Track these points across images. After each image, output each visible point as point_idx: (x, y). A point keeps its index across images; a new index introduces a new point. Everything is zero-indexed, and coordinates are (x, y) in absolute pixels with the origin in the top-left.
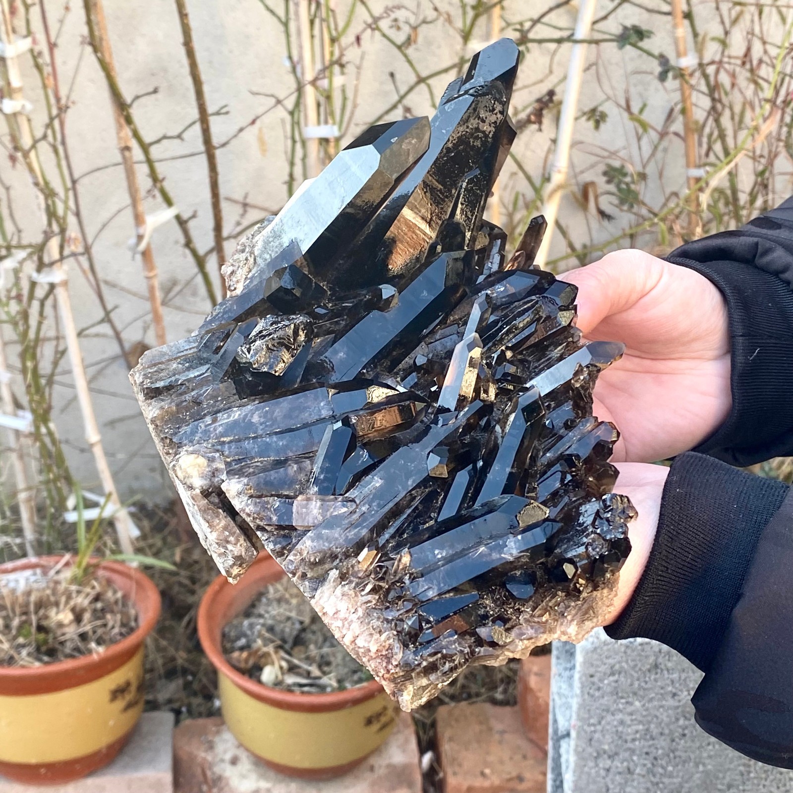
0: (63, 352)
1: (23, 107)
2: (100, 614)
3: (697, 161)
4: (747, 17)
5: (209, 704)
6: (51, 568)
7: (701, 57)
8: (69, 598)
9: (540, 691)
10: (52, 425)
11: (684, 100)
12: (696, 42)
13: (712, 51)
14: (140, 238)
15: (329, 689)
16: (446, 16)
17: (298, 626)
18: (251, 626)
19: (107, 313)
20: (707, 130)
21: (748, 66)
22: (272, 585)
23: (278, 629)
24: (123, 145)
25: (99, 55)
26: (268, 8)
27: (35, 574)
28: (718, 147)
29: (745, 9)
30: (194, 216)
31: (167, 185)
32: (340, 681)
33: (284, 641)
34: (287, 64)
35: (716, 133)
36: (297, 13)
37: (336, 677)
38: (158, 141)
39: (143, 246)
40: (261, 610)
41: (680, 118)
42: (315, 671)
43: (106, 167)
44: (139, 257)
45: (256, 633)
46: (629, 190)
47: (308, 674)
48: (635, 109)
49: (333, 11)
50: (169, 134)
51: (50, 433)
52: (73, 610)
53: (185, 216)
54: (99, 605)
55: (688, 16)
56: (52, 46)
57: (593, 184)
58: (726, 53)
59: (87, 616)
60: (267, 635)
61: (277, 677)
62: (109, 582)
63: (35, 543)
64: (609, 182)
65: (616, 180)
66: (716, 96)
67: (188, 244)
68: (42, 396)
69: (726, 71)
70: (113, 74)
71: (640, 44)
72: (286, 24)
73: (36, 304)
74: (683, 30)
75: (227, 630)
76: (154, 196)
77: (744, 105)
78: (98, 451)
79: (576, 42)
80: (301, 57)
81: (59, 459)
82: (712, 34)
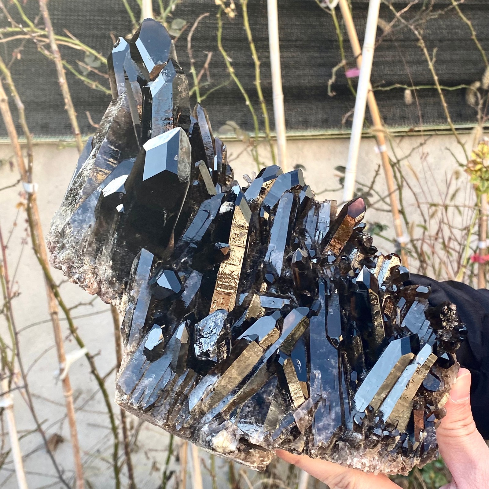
4: (439, 213)
7: (411, 236)
12: (408, 228)
13: (418, 233)
14: (62, 370)
19: (39, 425)
21: (441, 240)
24: (52, 311)
25: (38, 255)
29: (437, 208)
30: (98, 354)
31: (79, 332)
38: (76, 307)
39: (63, 376)
43: (39, 323)
44: (60, 383)
50: (83, 302)
53: (92, 353)
55: (402, 212)
56: (4, 248)
58: (427, 233)
66: (422, 259)
67: (94, 371)
69: (428, 244)
71: (382, 234)
74: (400, 221)
76: (70, 341)
77: (440, 263)
82: (417, 223)
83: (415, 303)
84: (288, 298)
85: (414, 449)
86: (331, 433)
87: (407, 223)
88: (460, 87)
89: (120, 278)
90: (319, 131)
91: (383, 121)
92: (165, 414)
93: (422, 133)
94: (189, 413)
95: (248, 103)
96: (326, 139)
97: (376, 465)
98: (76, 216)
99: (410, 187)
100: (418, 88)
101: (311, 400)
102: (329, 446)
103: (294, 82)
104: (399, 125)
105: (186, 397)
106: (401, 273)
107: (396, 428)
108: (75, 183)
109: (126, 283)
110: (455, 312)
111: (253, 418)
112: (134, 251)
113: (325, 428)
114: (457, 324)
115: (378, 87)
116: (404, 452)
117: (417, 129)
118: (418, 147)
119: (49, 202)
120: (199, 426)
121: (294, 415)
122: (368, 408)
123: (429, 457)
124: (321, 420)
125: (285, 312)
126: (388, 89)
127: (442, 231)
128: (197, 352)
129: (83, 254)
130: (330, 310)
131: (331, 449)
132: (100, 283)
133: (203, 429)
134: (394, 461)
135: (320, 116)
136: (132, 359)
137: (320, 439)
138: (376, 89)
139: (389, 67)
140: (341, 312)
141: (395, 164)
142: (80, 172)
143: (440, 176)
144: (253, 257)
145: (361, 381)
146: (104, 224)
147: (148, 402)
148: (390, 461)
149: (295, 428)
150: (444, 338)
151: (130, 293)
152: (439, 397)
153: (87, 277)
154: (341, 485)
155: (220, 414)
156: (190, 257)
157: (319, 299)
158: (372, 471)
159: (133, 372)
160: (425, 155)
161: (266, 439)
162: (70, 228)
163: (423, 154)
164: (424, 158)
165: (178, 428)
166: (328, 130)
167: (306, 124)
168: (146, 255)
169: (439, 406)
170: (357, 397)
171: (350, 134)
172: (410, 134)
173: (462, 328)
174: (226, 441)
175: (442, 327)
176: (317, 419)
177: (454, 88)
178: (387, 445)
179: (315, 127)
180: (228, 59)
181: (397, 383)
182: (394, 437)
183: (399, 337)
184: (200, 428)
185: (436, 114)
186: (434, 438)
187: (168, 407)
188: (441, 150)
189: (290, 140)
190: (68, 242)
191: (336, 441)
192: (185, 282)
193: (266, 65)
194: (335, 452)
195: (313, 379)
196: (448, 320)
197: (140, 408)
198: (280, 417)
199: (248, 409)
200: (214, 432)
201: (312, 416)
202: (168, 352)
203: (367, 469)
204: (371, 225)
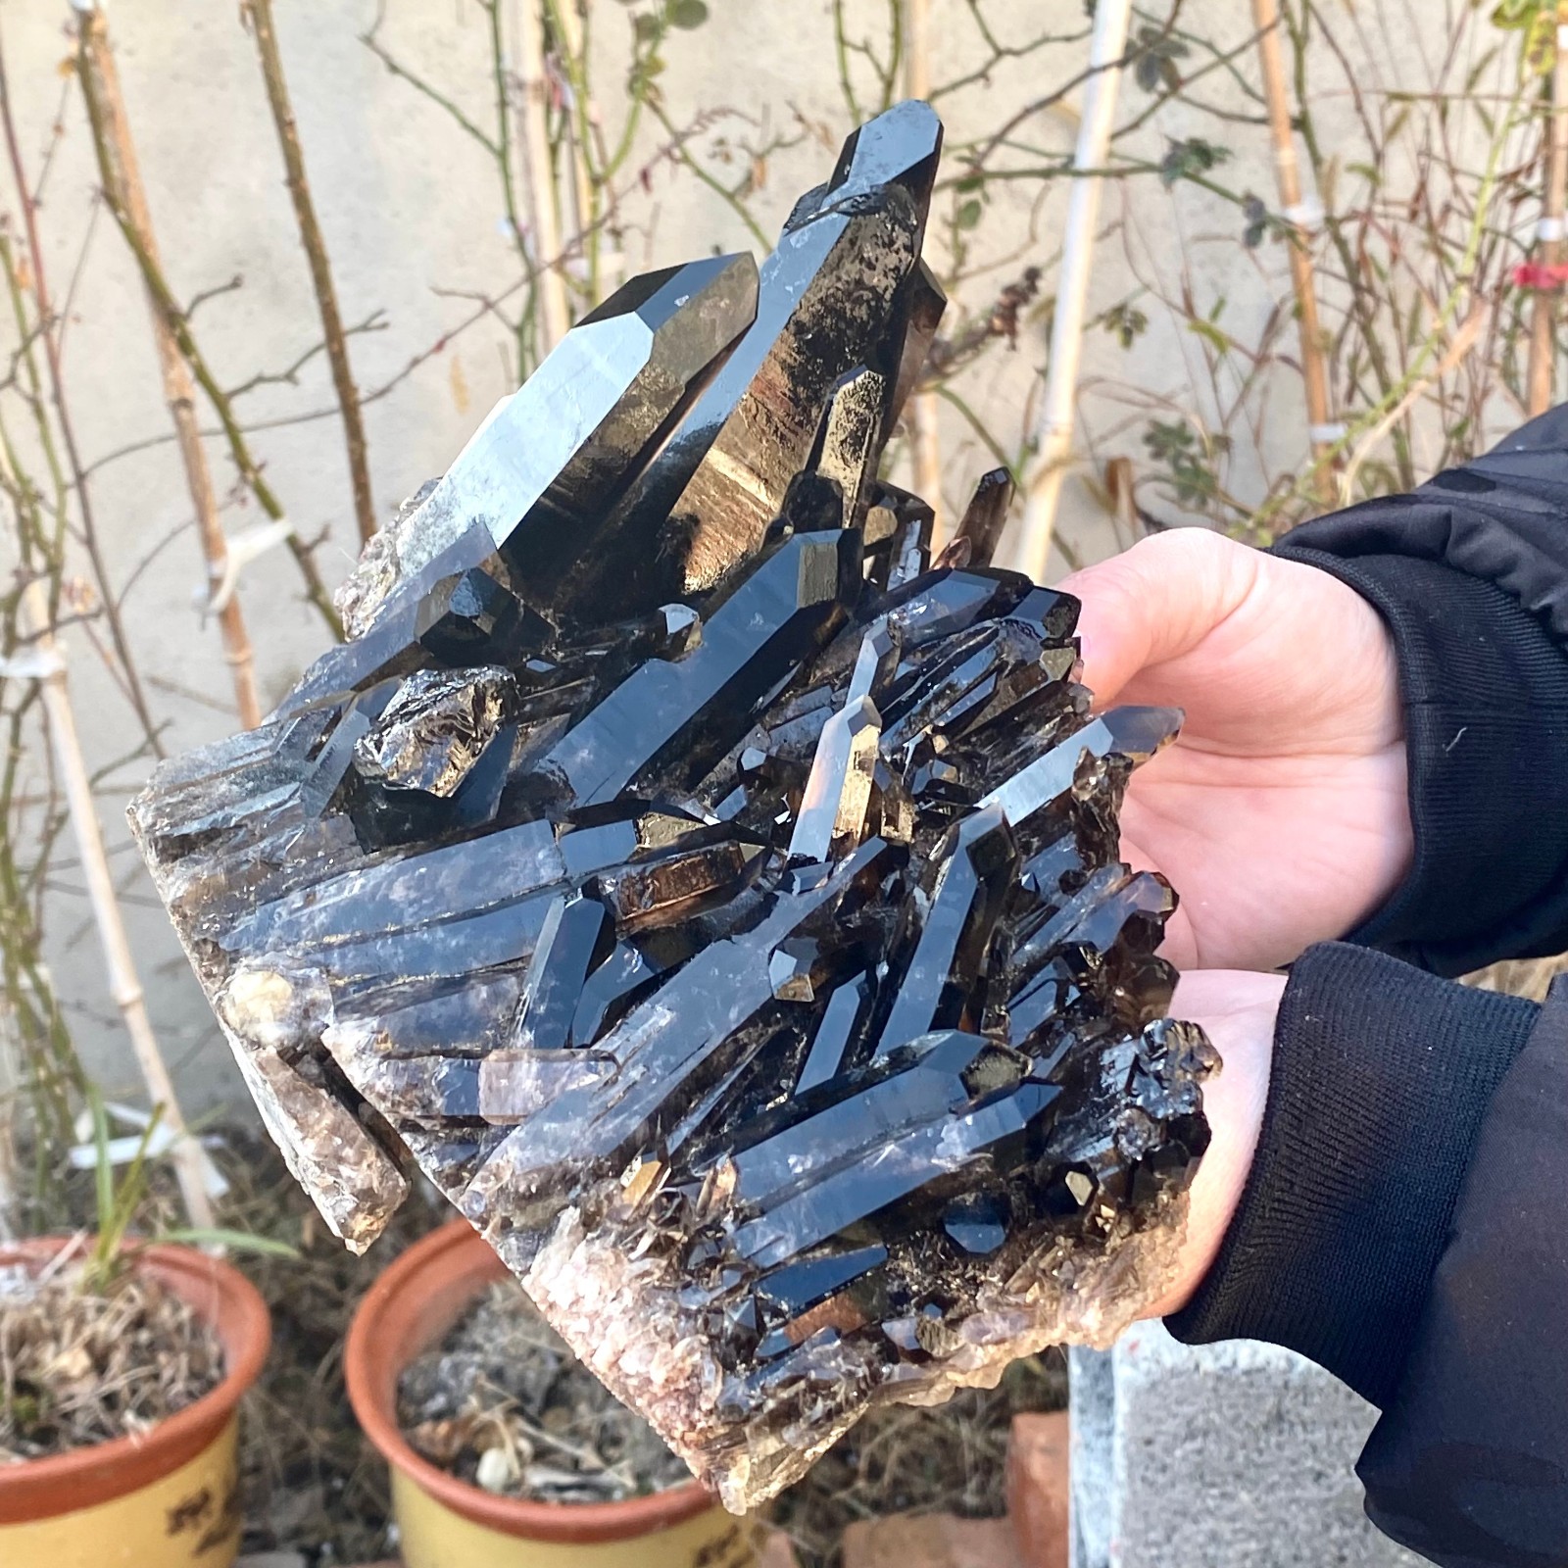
0: (63, 819)
2: (146, 1355)
3: (1330, 411)
4: (1416, 124)
5: (379, 1535)
6: (46, 1264)
7: (1329, 203)
8: (80, 1322)
9: (1052, 1483)
10: (43, 971)
11: (1300, 288)
12: (1318, 175)
13: (1350, 192)
14: (215, 583)
15: (618, 1495)
16: (820, 131)
17: (552, 1366)
18: (457, 1370)
19: (152, 737)
20: (1347, 350)
22: (499, 1282)
23: (512, 1373)
24: (175, 396)
25: (122, 215)
26: (465, 125)
27: (12, 1277)
28: (1370, 382)
29: (1412, 106)
30: (324, 536)
31: (268, 478)
32: (641, 1477)
33: (525, 1397)
34: (508, 233)
35: (1365, 355)
36: (523, 133)
37: (632, 1468)
38: (247, 388)
39: (221, 599)
40: (477, 1335)
41: (1294, 326)
42: (589, 1457)
43: (146, 445)
44: (213, 624)
45: (466, 1382)
46: (1197, 471)
47: (575, 1465)
48: (1203, 311)
49: (595, 126)
50: (268, 372)
51: (40, 989)
52: (89, 1347)
53: (306, 539)
54: (144, 1336)
55: (1301, 124)
56: (30, 205)
57: (1125, 460)
58: (1379, 196)
59: (118, 1359)
60: (490, 1387)
61: (510, 1473)
62: (164, 1289)
63: (13, 1214)
64: (1157, 455)
65: (1171, 452)
66: (1363, 280)
67: (315, 593)
68: (22, 909)
69: (1382, 232)
70: (151, 253)
71: (1207, 175)
72: (502, 155)
74: (1292, 153)
75: (407, 1378)
76: (243, 501)
77: (1418, 297)
78: (137, 1021)
79: (1079, 174)
80: (534, 218)
81: (59, 1039)
82: (1349, 159)
99: (1331, 42)
204: (1176, 145)
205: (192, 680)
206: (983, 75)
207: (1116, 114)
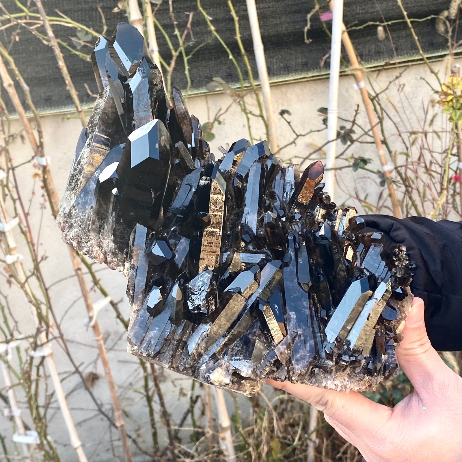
0: (52, 395)
1: (18, 258)
4: (420, 141)
7: (395, 163)
10: (49, 438)
11: (390, 189)
12: (391, 156)
13: (401, 160)
14: (91, 318)
19: (77, 368)
20: (405, 203)
21: (423, 165)
24: (76, 267)
29: (417, 136)
30: (121, 300)
35: (410, 203)
39: (93, 323)
41: (389, 199)
44: (91, 329)
48: (362, 197)
51: (48, 443)
53: (115, 301)
55: (384, 142)
56: (26, 215)
58: (409, 160)
66: (407, 184)
67: (119, 316)
71: (366, 167)
73: (34, 370)
74: (383, 151)
76: (95, 291)
78: (80, 452)
79: (328, 170)
82: (400, 150)
83: (372, 246)
84: (263, 253)
85: (378, 368)
86: (307, 362)
87: (390, 152)
88: (429, 18)
89: (121, 250)
90: (301, 75)
91: (359, 58)
92: (169, 358)
93: (397, 66)
94: (189, 356)
95: (231, 57)
96: (308, 81)
97: (347, 385)
98: (80, 199)
99: (390, 118)
100: (390, 23)
101: (288, 336)
102: (307, 372)
103: (272, 31)
104: (375, 60)
105: (186, 343)
106: (358, 223)
107: (361, 354)
108: (75, 170)
109: (127, 253)
110: (405, 253)
111: (242, 355)
112: (130, 227)
113: (302, 358)
114: (407, 262)
115: (351, 27)
116: (369, 372)
117: (392, 62)
118: (395, 80)
119: (60, 168)
120: (198, 365)
121: (275, 350)
122: (336, 339)
123: (390, 375)
124: (298, 352)
125: (262, 265)
126: (361, 27)
127: (423, 156)
128: (191, 307)
129: (89, 231)
130: (300, 260)
131: (309, 375)
132: (105, 254)
133: (201, 368)
134: (361, 380)
135: (300, 60)
136: (137, 316)
137: (299, 368)
138: (350, 29)
139: (360, 6)
140: (309, 261)
141: (374, 98)
142: (78, 160)
143: (417, 105)
144: (231, 220)
145: (329, 317)
146: (103, 205)
147: (154, 350)
148: (358, 381)
149: (277, 361)
150: (398, 275)
151: (130, 262)
152: (397, 324)
153: (94, 249)
154: (321, 402)
155: (214, 354)
156: (178, 226)
157: (290, 251)
158: (344, 390)
159: (140, 327)
160: (402, 86)
161: (254, 372)
162: (75, 210)
163: (400, 86)
164: (400, 89)
165: (181, 368)
166: (309, 72)
167: (287, 70)
168: (141, 230)
169: (398, 332)
170: (327, 330)
171: (329, 74)
172: (385, 67)
173: (412, 265)
174: (221, 376)
175: (395, 266)
176: (295, 352)
177: (424, 19)
178: (355, 368)
179: (296, 71)
180: (208, 18)
181: (360, 316)
182: (360, 361)
183: (359, 278)
184: (199, 367)
185: (409, 46)
186: (394, 359)
187: (171, 353)
188: (416, 79)
189: (274, 86)
190: (75, 222)
191: (312, 368)
192: (176, 248)
193: (245, 18)
194: (312, 377)
195: (290, 319)
196: (400, 260)
197: (149, 355)
198: (264, 353)
199: (237, 349)
200: (210, 370)
201: (290, 350)
202: (167, 308)
203: (339, 389)
204: (356, 159)
205: (78, 339)
206: (294, 142)
207: (336, 151)
